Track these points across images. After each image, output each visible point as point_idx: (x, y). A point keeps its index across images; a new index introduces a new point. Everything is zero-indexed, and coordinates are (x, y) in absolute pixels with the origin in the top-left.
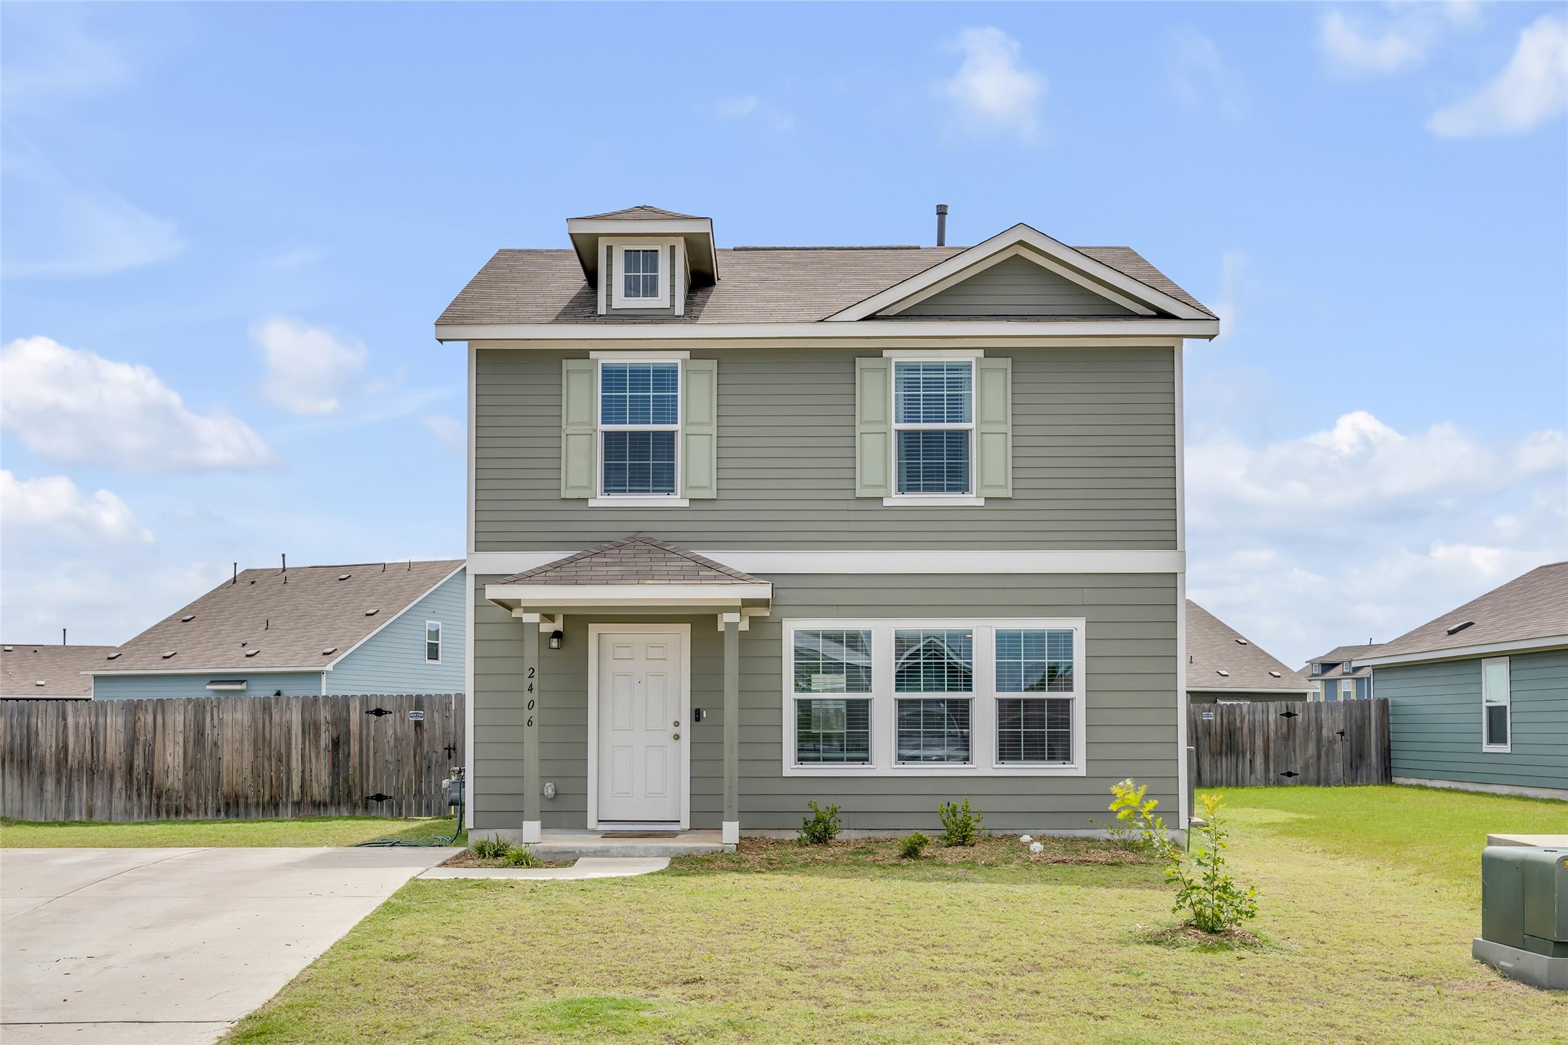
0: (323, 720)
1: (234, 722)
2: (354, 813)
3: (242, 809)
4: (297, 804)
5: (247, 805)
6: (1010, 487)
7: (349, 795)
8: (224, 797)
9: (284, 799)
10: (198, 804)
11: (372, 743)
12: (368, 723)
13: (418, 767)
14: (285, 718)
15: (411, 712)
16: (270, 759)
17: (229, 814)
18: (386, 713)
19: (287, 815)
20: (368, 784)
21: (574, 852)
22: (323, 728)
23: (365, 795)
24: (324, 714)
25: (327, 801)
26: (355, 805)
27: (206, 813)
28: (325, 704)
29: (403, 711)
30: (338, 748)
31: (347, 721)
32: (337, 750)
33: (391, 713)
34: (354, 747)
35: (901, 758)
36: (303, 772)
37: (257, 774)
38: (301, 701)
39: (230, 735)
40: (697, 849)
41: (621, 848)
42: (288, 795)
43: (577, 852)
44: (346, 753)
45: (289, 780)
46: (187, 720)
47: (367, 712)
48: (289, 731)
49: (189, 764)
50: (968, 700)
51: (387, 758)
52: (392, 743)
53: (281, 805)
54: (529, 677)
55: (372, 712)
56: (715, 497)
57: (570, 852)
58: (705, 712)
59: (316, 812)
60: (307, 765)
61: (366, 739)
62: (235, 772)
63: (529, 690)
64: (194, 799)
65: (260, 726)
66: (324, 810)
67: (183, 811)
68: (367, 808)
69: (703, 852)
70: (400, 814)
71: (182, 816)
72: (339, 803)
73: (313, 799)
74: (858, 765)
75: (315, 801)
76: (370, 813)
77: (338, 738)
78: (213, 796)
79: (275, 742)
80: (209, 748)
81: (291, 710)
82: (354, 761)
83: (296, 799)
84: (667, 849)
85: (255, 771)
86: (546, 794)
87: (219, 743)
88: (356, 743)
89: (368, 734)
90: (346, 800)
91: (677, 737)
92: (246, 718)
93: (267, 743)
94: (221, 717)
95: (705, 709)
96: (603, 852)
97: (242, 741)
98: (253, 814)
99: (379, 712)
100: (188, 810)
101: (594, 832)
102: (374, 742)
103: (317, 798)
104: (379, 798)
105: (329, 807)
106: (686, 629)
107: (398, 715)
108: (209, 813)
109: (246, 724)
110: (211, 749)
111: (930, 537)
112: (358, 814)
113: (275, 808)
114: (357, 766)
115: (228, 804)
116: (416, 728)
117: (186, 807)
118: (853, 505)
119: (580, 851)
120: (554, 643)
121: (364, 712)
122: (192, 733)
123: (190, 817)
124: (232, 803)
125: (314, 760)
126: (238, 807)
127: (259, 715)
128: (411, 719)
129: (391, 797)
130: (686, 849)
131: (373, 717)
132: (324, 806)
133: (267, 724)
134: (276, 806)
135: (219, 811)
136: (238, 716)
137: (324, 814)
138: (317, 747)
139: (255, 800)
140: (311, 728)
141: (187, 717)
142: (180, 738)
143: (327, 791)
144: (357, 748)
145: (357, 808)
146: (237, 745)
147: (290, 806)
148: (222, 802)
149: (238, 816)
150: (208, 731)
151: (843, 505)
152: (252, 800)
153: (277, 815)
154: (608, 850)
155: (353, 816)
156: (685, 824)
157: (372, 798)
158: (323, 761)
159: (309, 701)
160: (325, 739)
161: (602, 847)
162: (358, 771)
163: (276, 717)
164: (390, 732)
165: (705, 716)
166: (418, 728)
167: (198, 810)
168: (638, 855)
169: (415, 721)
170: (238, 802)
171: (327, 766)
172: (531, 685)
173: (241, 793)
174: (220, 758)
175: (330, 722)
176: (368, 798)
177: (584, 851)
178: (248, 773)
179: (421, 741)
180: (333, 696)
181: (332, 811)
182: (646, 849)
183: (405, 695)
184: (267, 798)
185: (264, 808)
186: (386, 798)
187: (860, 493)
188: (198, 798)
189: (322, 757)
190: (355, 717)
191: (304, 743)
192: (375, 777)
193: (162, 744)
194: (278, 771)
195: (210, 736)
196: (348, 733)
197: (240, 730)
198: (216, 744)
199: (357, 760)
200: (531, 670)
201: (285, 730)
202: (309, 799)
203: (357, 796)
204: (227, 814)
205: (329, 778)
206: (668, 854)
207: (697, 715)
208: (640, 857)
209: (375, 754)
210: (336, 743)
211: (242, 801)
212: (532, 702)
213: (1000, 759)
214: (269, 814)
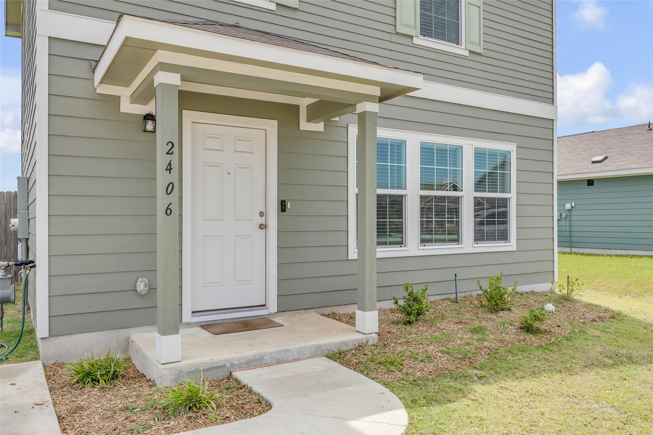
6: (482, 46)
21: (224, 366)
35: (423, 241)
40: (346, 343)
41: (275, 353)
43: (228, 365)
50: (459, 197)
54: (168, 153)
56: (297, 7)
57: (220, 367)
58: (289, 203)
63: (167, 170)
69: (351, 346)
84: (319, 347)
86: (138, 290)
91: (263, 227)
95: (290, 200)
96: (256, 360)
101: (189, 325)
106: (273, 125)
118: (395, 38)
119: (232, 364)
120: (148, 126)
130: (335, 345)
151: (387, 37)
154: (262, 358)
156: (273, 307)
161: (255, 355)
165: (289, 207)
168: (291, 358)
172: (170, 164)
177: (236, 362)
182: (299, 351)
187: (400, 29)
200: (170, 145)
206: (320, 352)
207: (283, 206)
208: (294, 360)
212: (171, 185)
213: (475, 240)
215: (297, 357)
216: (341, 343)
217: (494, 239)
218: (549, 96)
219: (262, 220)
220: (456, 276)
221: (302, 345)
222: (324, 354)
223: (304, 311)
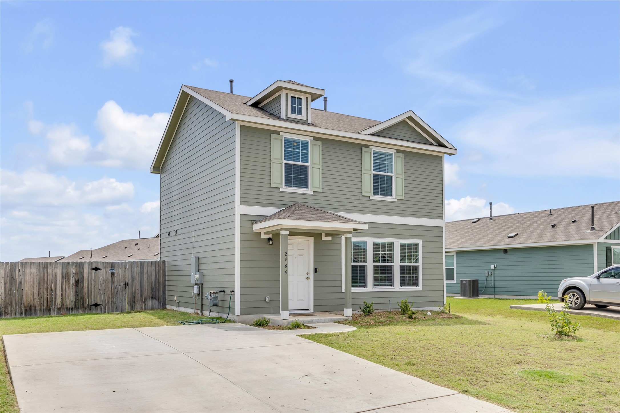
0: (71, 272)
1: (30, 273)
2: (85, 312)
3: (33, 312)
4: (59, 309)
5: (35, 310)
6: (403, 196)
7: (83, 304)
8: (24, 307)
9: (53, 307)
10: (11, 310)
11: (93, 282)
12: (91, 274)
13: (113, 292)
14: (54, 271)
15: (110, 269)
16: (47, 289)
17: (27, 314)
18: (99, 269)
19: (54, 314)
20: (91, 300)
22: (72, 276)
23: (90, 304)
24: (72, 270)
25: (73, 307)
26: (85, 309)
27: (15, 314)
28: (72, 265)
29: (106, 269)
30: (78, 284)
31: (82, 273)
32: (78, 285)
33: (101, 269)
34: (85, 284)
35: (375, 285)
36: (62, 295)
37: (41, 296)
38: (61, 264)
39: (28, 279)
40: (340, 319)
41: (316, 319)
42: (55, 305)
44: (82, 286)
45: (56, 298)
46: (6, 272)
47: (91, 269)
48: (56, 277)
49: (7, 292)
50: (392, 266)
51: (99, 288)
52: (102, 282)
53: (52, 309)
54: (285, 255)
55: (93, 269)
56: (321, 191)
58: (318, 269)
59: (68, 312)
60: (64, 292)
61: (91, 280)
62: (30, 295)
63: (285, 260)
64: (9, 308)
65: (42, 275)
66: (71, 311)
67: (4, 314)
68: (91, 309)
69: (343, 320)
70: (105, 312)
71: (3, 316)
72: (78, 308)
73: (67, 306)
74: (363, 288)
75: (68, 307)
76: (92, 311)
77: (78, 280)
78: (19, 307)
79: (49, 282)
80: (17, 285)
81: (57, 268)
82: (85, 290)
83: (59, 307)
85: (40, 295)
86: (267, 300)
87: (23, 283)
88: (86, 283)
89: (91, 278)
90: (81, 306)
91: (308, 278)
92: (35, 271)
93: (45, 283)
94: (23, 271)
96: (311, 321)
97: (34, 282)
98: (39, 314)
99: (96, 269)
100: (6, 313)
102: (94, 282)
103: (69, 306)
104: (96, 305)
105: (74, 310)
106: (311, 239)
107: (104, 270)
108: (17, 314)
109: (36, 274)
110: (18, 285)
112: (87, 312)
113: (49, 311)
114: (87, 292)
115: (26, 310)
116: (112, 275)
117: (5, 312)
118: (361, 198)
121: (90, 269)
122: (9, 278)
123: (7, 316)
124: (28, 309)
125: (67, 290)
126: (31, 311)
127: (42, 270)
128: (110, 272)
129: (101, 305)
131: (94, 271)
132: (71, 309)
133: (46, 274)
134: (50, 310)
135: (22, 313)
136: (32, 270)
137: (71, 313)
138: (69, 284)
139: (40, 308)
140: (66, 276)
141: (6, 271)
142: (3, 281)
143: (73, 303)
144: (86, 284)
145: (86, 309)
146: (31, 283)
147: (56, 310)
148: (23, 309)
149: (31, 315)
150: (17, 277)
151: (358, 198)
152: (38, 308)
153: (50, 314)
154: (313, 321)
155: (84, 313)
156: (312, 310)
157: (93, 305)
158: (71, 290)
159: (65, 264)
160: (72, 281)
162: (87, 294)
163: (50, 271)
164: (101, 277)
165: (318, 271)
166: (113, 275)
167: (11, 313)
168: (322, 322)
169: (112, 273)
170: (31, 309)
171: (73, 292)
172: (286, 258)
173: (33, 305)
174: (23, 289)
175: (74, 273)
176: (91, 305)
177: (305, 321)
178: (36, 296)
179: (114, 281)
180: (76, 262)
181: (75, 312)
183: (107, 262)
184: (45, 306)
185: (43, 311)
186: (99, 305)
187: (364, 194)
188: (11, 308)
189: (71, 289)
190: (86, 271)
191: (62, 282)
192: (94, 296)
194: (51, 295)
195: (18, 280)
196: (83, 278)
197: (33, 276)
198: (21, 283)
199: (87, 289)
200: (286, 252)
201: (54, 276)
202: (65, 306)
203: (86, 305)
204: (26, 314)
205: (74, 297)
207: (316, 270)
209: (94, 286)
210: (77, 282)
211: (33, 308)
212: (286, 265)
213: (401, 285)
214: (46, 314)
215: (324, 322)
216: (339, 318)
217: (411, 285)
218: (441, 215)
219: (307, 276)
220: (390, 301)
221: (325, 318)
222: (333, 321)
223: (324, 312)
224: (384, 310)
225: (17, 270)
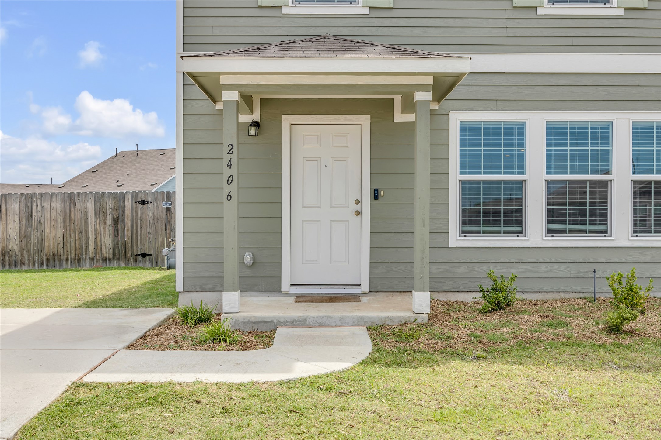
0: (108, 207)
1: (51, 208)
2: (128, 265)
3: (57, 262)
4: (92, 259)
5: (60, 260)
6: (646, 1)
7: (125, 253)
8: (46, 255)
9: (84, 256)
10: (29, 260)
11: (139, 221)
12: (136, 209)
13: (168, 236)
14: (85, 205)
15: (163, 202)
16: (74, 232)
17: (49, 266)
18: (148, 203)
19: (86, 266)
20: (137, 247)
21: (272, 322)
22: (108, 212)
23: (135, 254)
24: (109, 203)
25: (111, 257)
26: (129, 260)
27: (34, 265)
28: (109, 197)
29: (158, 203)
30: (118, 224)
31: (123, 208)
32: (117, 226)
33: (151, 203)
34: (128, 224)
35: (550, 231)
36: (96, 239)
37: (66, 241)
38: (93, 195)
39: (49, 216)
40: (391, 319)
41: (317, 317)
42: (86, 254)
43: (275, 321)
44: (123, 227)
45: (87, 244)
46: (21, 207)
47: (136, 202)
48: (87, 214)
49: (23, 235)
50: (608, 181)
51: (148, 230)
52: (152, 222)
53: (82, 260)
54: (229, 153)
55: (139, 202)
56: (392, 6)
57: (268, 322)
58: (382, 192)
59: (104, 264)
60: (98, 235)
61: (136, 219)
62: (52, 239)
63: (228, 166)
64: (26, 257)
65: (68, 211)
66: (109, 262)
67: (19, 264)
68: (136, 261)
69: (397, 322)
70: (157, 266)
71: (19, 267)
72: (119, 259)
73: (103, 256)
74: (514, 237)
75: (104, 258)
76: (139, 264)
77: (118, 218)
78: (38, 255)
79: (78, 220)
80: (36, 225)
81: (88, 201)
82: (128, 232)
83: (91, 256)
84: (362, 318)
85: (65, 239)
86: (245, 262)
87: (42, 222)
88: (129, 221)
89: (137, 216)
90: (123, 257)
91: (358, 213)
92: (59, 206)
93: (72, 222)
94: (43, 205)
95: (383, 189)
96: (300, 321)
97: (56, 220)
98: (64, 266)
99: (143, 202)
100: (23, 263)
101: (287, 294)
102: (140, 221)
103: (105, 255)
104: (144, 255)
105: (112, 261)
106: (365, 121)
107: (155, 204)
108: (36, 265)
109: (59, 209)
110: (37, 225)
111: (575, 41)
112: (130, 265)
113: (78, 262)
114: (130, 235)
115: (48, 260)
116: (166, 212)
117: (21, 261)
118: (510, 14)
119: (278, 321)
120: (253, 131)
121: (134, 203)
122: (24, 215)
123: (24, 268)
124: (50, 259)
125: (102, 232)
126: (54, 261)
127: (67, 204)
128: (163, 206)
129: (151, 255)
130: (380, 318)
131: (140, 206)
132: (109, 260)
133: (73, 210)
134: (79, 261)
135: (42, 263)
136: (54, 204)
137: (109, 265)
138: (105, 224)
139: (65, 257)
140: (100, 213)
141: (21, 205)
142: (17, 219)
143: (111, 251)
144: (130, 225)
145: (130, 261)
146: (54, 223)
147: (88, 260)
148: (44, 258)
149: (54, 267)
150: (34, 214)
151: (502, 14)
152: (63, 257)
153: (79, 266)
154: (305, 320)
155: (127, 267)
156: (366, 287)
157: (139, 255)
158: (108, 233)
159: (99, 196)
160: (109, 219)
161: (299, 317)
162: (130, 239)
163: (78, 205)
164: (150, 215)
165: (382, 195)
166: (168, 212)
167: (29, 263)
168: (333, 324)
169: (166, 208)
170: (54, 258)
171: (111, 236)
172: (230, 161)
173: (56, 253)
174: (42, 231)
175: (112, 208)
176: (136, 255)
177: (282, 320)
178: (60, 240)
179: (170, 220)
180: (114, 193)
181: (114, 263)
182: (342, 319)
183: (159, 192)
184: (73, 255)
185: (71, 262)
186: (148, 255)
187: (518, 3)
188: (29, 256)
189: (108, 229)
190: (128, 205)
191: (96, 221)
192: (141, 242)
193: (6, 221)
194: (80, 239)
195: (36, 217)
196: (124, 215)
197: (55, 213)
198: (40, 222)
199: (130, 231)
200: (230, 146)
201: (84, 213)
202: (100, 256)
203: (129, 255)
204: (48, 265)
205: (112, 243)
206: (363, 323)
207: (376, 194)
208: (336, 326)
209: (141, 228)
210: (116, 221)
211: (57, 257)
212: (231, 178)
213: (635, 232)
214: (74, 266)
215: (339, 323)
216: (385, 318)
219: (357, 207)
220: (594, 272)
221: (345, 314)
222: (367, 325)
224: (581, 295)
225: (35, 204)
